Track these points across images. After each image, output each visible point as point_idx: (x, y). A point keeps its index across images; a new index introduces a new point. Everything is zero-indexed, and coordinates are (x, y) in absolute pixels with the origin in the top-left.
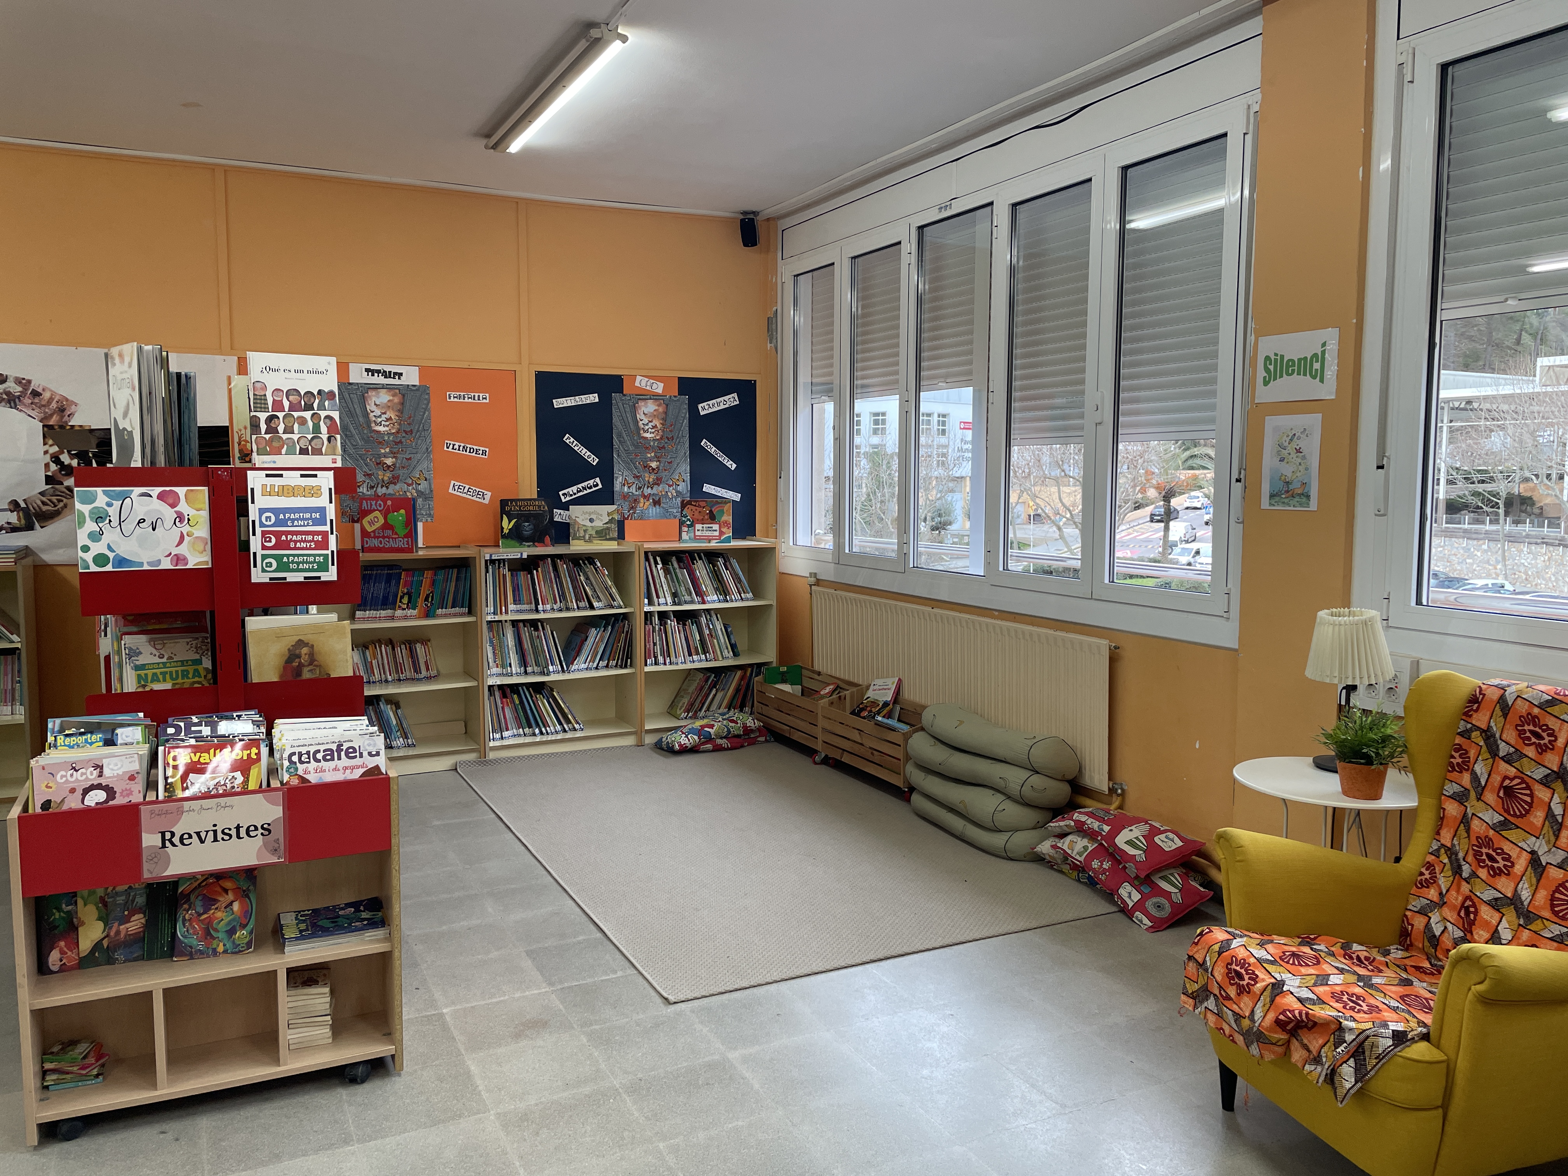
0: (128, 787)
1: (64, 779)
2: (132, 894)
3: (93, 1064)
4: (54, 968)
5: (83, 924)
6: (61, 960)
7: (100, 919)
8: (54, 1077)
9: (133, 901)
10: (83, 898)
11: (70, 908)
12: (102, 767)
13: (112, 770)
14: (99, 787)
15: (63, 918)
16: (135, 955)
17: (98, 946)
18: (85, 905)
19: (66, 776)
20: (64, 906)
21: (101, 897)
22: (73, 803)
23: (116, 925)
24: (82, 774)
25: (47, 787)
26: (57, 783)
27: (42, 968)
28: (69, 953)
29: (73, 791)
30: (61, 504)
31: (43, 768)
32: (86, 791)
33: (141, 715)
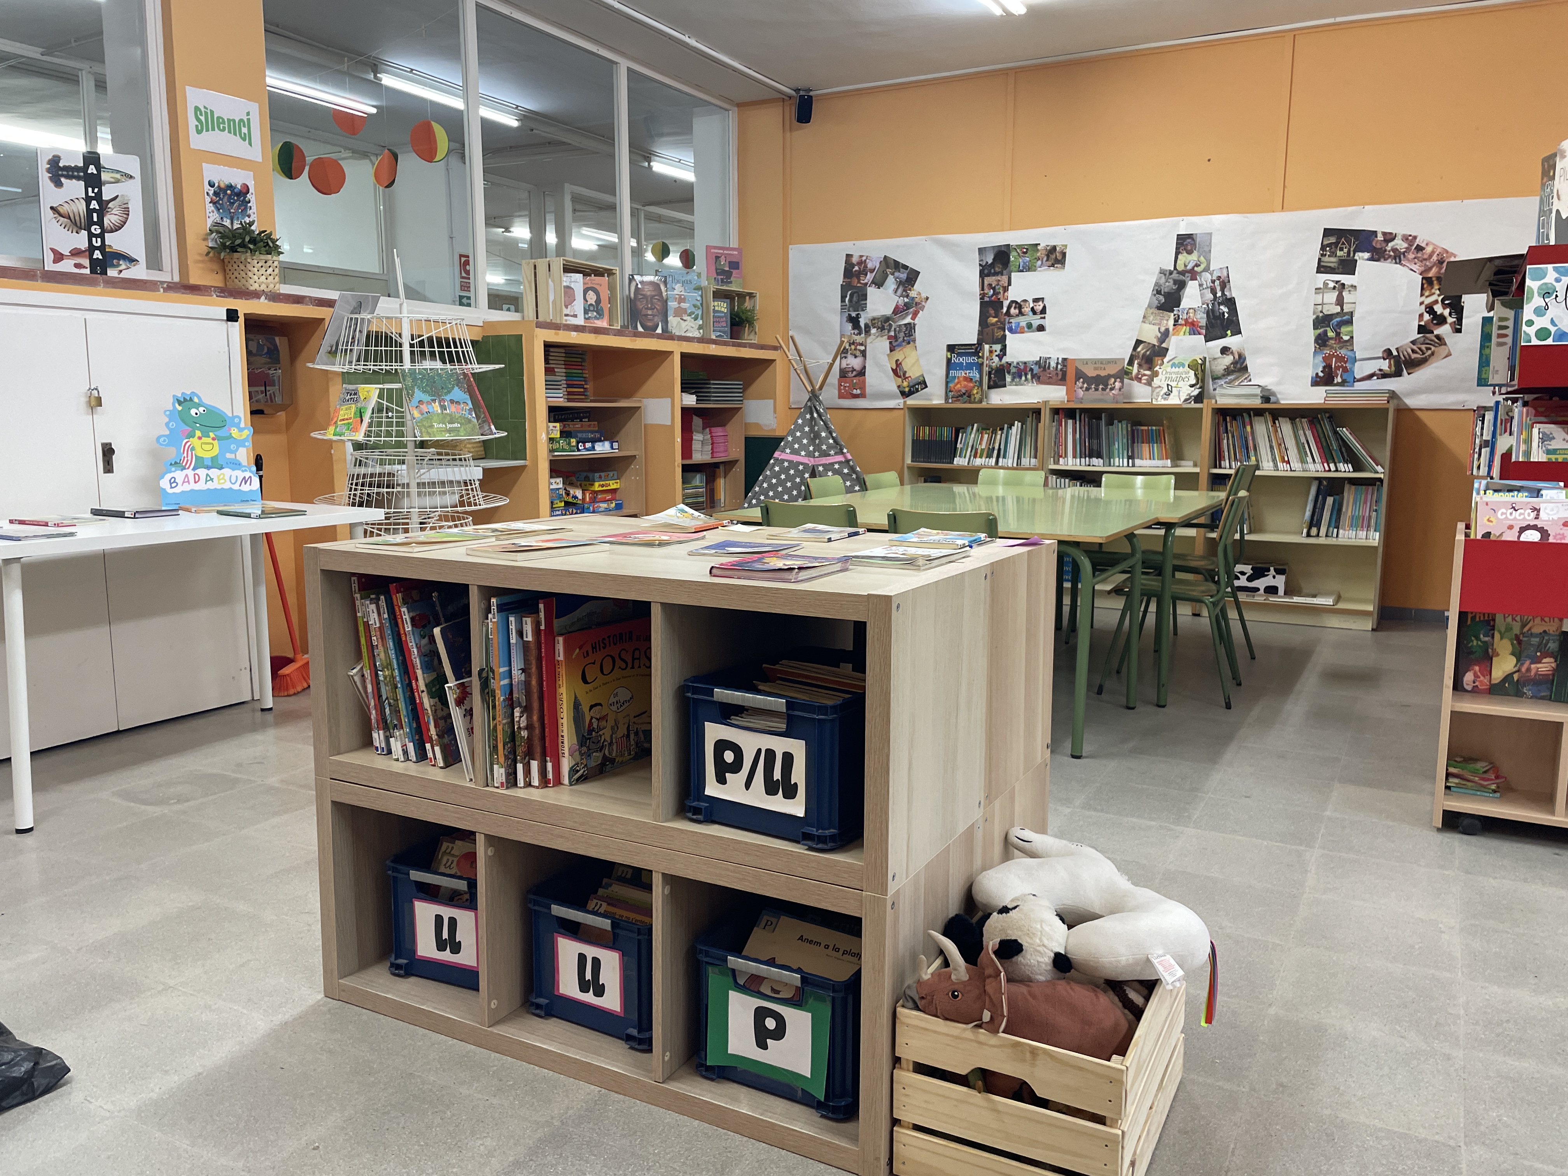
0: (1561, 532)
1: (1504, 516)
2: (1546, 638)
3: (1492, 780)
4: (1469, 688)
5: (1498, 655)
6: (1474, 682)
7: (1513, 654)
8: (1456, 780)
9: (1546, 645)
10: (1500, 632)
11: (1486, 639)
12: (1539, 511)
13: (1548, 514)
14: (1535, 527)
15: (1480, 646)
16: (1543, 694)
17: (1508, 677)
18: (1502, 638)
19: (1506, 514)
20: (1482, 636)
21: (1516, 635)
22: (1511, 536)
23: (1528, 662)
24: (1520, 514)
25: (1489, 520)
26: (1497, 518)
27: (1457, 686)
28: (1482, 678)
29: (1511, 527)
30: (1429, 352)
31: (1487, 504)
32: (1522, 530)
33: (1562, 484)
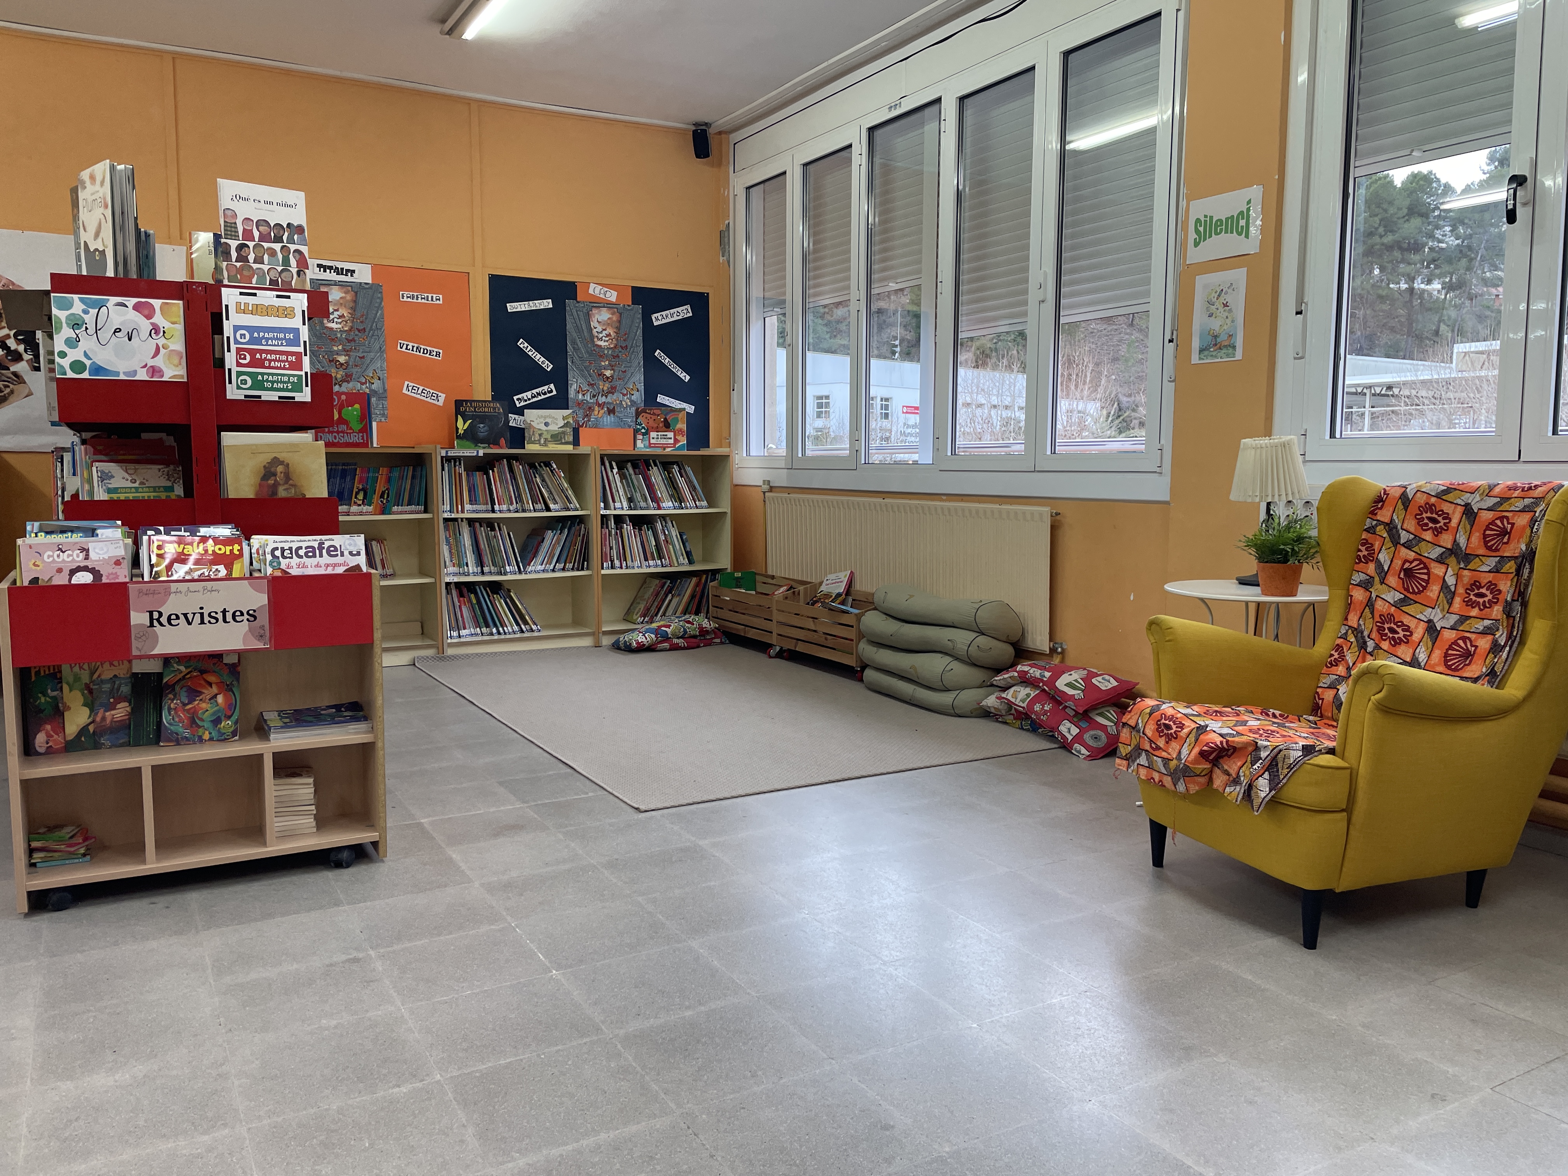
0: (114, 571)
1: (51, 559)
2: (117, 683)
3: (79, 844)
4: (41, 750)
5: (69, 708)
6: (47, 743)
7: (85, 705)
8: (42, 855)
9: (118, 689)
10: (68, 683)
11: (55, 693)
12: (88, 551)
13: (98, 554)
14: (86, 569)
15: (48, 702)
16: (121, 741)
17: (84, 731)
18: (71, 690)
19: (53, 556)
20: (49, 691)
21: (86, 684)
22: (61, 580)
23: (102, 711)
24: (69, 556)
25: (34, 565)
26: (44, 561)
27: (28, 750)
28: (56, 737)
29: (60, 570)
30: (8, 390)
31: (30, 547)
32: (73, 572)
33: (119, 523)
